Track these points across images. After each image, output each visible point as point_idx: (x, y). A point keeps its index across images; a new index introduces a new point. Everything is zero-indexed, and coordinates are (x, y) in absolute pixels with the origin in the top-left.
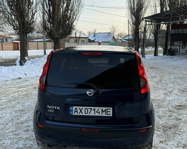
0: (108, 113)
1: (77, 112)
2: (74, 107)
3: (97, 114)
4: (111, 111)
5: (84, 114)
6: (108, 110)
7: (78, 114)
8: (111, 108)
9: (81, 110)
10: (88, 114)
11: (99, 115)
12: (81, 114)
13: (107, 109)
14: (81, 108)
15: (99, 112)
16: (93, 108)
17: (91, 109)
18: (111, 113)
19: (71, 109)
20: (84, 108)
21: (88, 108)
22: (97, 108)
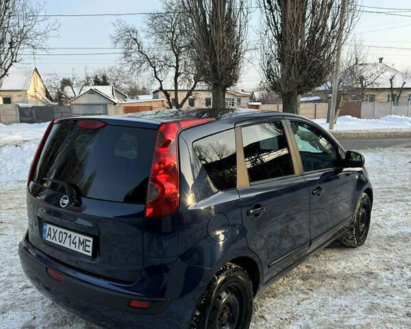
0: (87, 248)
1: (50, 235)
2: (49, 226)
3: (72, 247)
4: (90, 244)
5: (58, 243)
6: (88, 243)
7: (51, 241)
8: (91, 239)
9: (55, 233)
10: (61, 244)
11: (75, 249)
12: (54, 241)
13: (86, 240)
14: (56, 228)
15: (75, 244)
16: (69, 233)
17: (66, 234)
18: (90, 249)
19: (45, 227)
20: (60, 229)
21: (63, 231)
22: (74, 234)
